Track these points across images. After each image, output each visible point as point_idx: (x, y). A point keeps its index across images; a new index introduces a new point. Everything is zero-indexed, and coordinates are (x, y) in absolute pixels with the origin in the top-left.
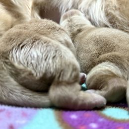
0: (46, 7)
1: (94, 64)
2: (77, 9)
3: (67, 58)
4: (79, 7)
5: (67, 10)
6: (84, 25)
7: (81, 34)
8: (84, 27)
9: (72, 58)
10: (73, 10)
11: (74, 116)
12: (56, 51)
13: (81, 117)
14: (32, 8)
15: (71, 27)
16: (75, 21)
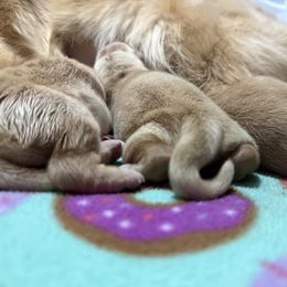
0: (73, 39)
1: (135, 128)
2: (123, 41)
3: (75, 115)
4: (127, 38)
5: (108, 43)
6: (131, 66)
7: (123, 80)
8: (130, 69)
9: (86, 115)
10: (117, 43)
11: (84, 202)
12: (57, 105)
13: (94, 202)
14: (52, 41)
15: (110, 68)
16: (117, 60)
